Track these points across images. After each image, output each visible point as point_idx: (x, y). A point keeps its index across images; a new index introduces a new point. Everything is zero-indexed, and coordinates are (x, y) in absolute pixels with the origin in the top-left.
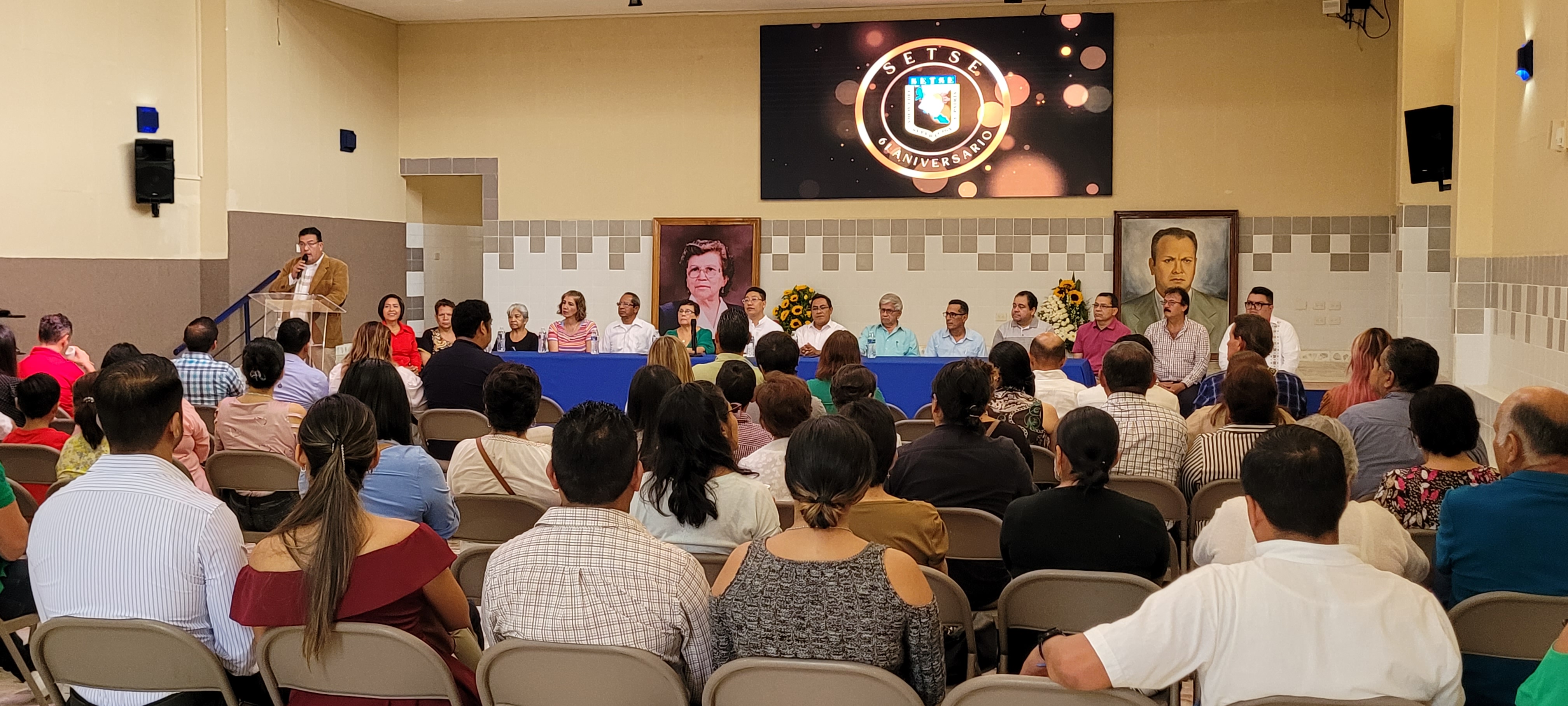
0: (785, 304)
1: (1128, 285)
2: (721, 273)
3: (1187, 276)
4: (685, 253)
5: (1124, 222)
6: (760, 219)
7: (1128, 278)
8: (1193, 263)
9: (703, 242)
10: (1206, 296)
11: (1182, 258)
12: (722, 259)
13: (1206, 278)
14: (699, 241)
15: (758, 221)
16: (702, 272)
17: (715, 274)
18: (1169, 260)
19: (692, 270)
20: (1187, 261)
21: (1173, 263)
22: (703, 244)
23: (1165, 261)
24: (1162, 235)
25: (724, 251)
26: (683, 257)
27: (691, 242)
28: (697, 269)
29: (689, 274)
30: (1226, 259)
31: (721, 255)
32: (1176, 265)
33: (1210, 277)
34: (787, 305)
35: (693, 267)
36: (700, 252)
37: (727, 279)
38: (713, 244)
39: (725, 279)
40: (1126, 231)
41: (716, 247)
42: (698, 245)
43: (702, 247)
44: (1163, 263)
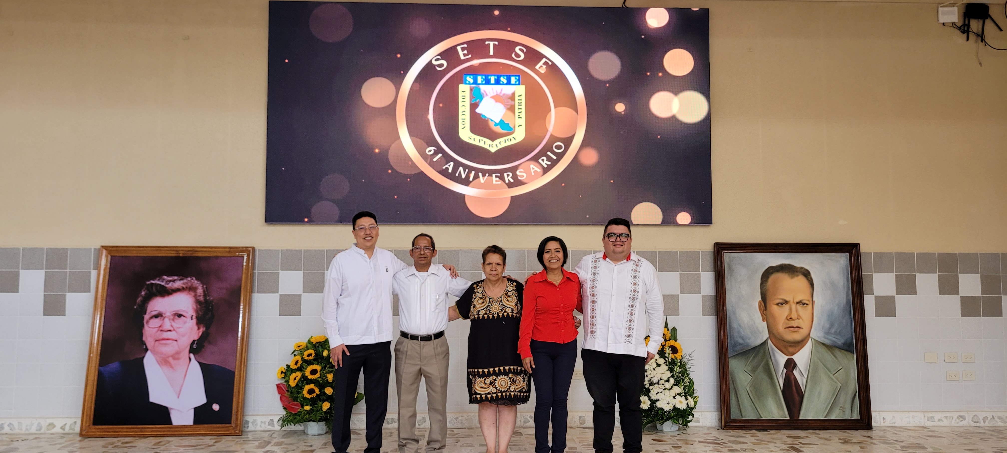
0: (297, 363)
1: (735, 334)
2: (194, 321)
3: (804, 323)
4: (143, 293)
5: (728, 257)
6: (254, 249)
7: (735, 325)
8: (810, 306)
9: (170, 278)
10: (830, 348)
11: (798, 300)
12: (198, 302)
13: (827, 325)
14: (165, 277)
15: (250, 251)
16: (166, 320)
17: (185, 323)
18: (782, 304)
19: (151, 318)
20: (803, 304)
21: (786, 307)
22: (170, 281)
23: (778, 304)
24: (772, 273)
25: (200, 291)
26: (139, 299)
27: (153, 280)
28: (158, 315)
29: (147, 322)
30: (848, 302)
31: (195, 296)
32: (791, 309)
33: (832, 325)
34: (299, 365)
35: (154, 313)
36: (165, 292)
37: (202, 329)
38: (185, 281)
39: (199, 329)
40: (730, 267)
41: (189, 284)
42: (163, 284)
43: (170, 285)
44: (775, 307)
